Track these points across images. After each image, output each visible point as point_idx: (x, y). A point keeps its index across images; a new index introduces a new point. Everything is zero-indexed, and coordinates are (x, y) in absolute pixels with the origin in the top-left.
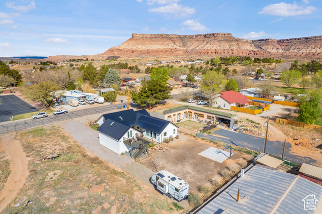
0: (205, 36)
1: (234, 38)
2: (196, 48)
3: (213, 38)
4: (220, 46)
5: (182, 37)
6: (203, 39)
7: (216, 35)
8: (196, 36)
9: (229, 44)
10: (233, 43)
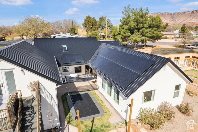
0: (193, 12)
2: (183, 21)
5: (172, 14)
6: (190, 15)
8: (184, 13)
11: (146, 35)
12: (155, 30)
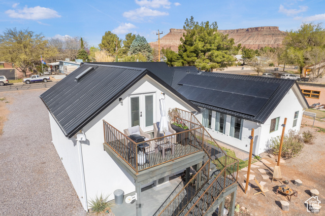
0: (247, 30)
1: (280, 32)
3: (256, 32)
4: (264, 41)
6: (244, 34)
7: (259, 29)
8: (237, 31)
9: (274, 38)
10: (279, 37)
11: (215, 59)
12: (226, 53)
